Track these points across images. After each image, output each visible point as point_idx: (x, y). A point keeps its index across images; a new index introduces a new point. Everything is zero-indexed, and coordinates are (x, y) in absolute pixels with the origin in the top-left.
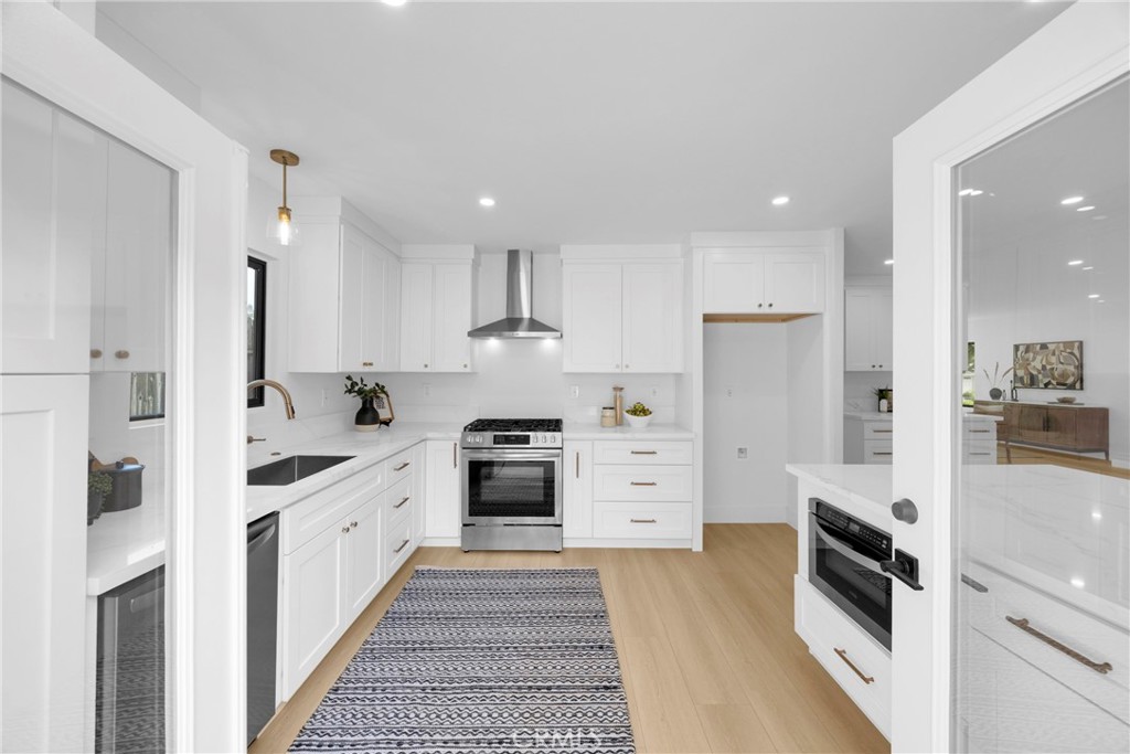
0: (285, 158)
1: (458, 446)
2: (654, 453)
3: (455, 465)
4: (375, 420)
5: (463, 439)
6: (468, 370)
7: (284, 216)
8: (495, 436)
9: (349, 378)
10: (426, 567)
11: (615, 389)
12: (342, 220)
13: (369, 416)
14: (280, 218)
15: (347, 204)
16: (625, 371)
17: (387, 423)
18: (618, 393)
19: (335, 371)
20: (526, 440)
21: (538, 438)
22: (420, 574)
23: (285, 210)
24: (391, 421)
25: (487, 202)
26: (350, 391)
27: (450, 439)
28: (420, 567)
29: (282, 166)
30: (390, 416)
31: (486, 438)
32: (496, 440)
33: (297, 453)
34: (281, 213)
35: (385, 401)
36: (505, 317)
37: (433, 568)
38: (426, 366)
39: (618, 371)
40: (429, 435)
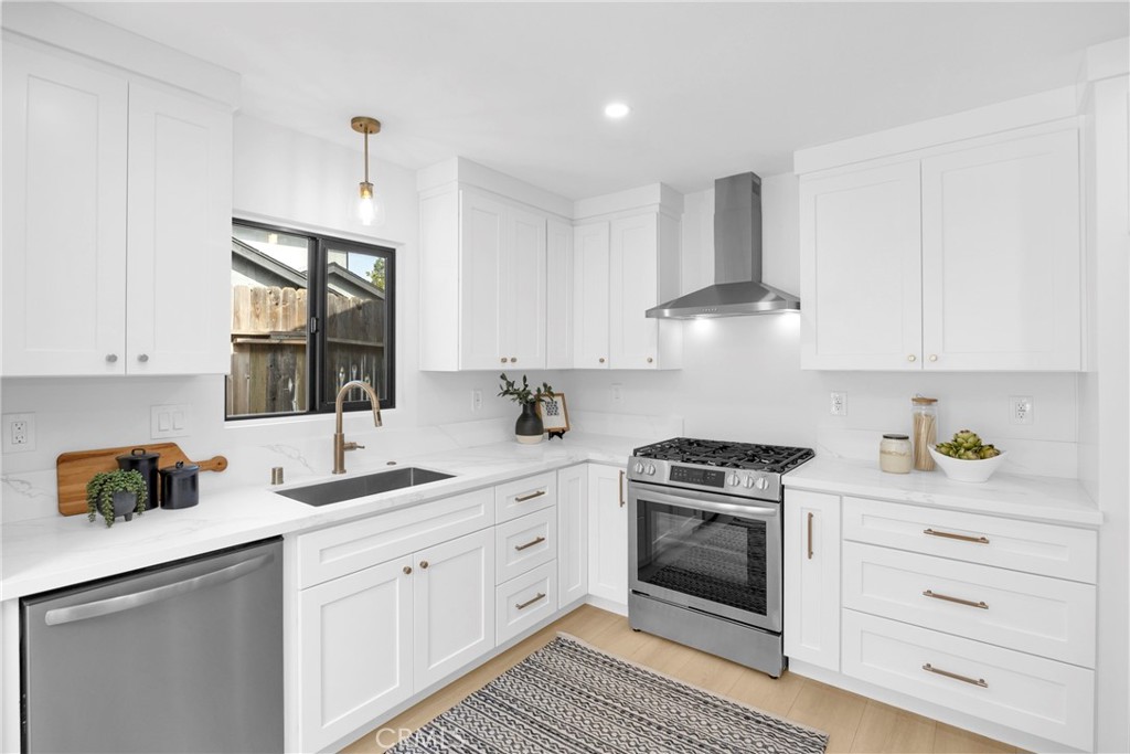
0: (366, 125)
1: (624, 476)
2: (983, 540)
3: (622, 503)
4: (537, 429)
5: (630, 467)
6: (654, 366)
7: (366, 192)
8: (673, 467)
9: (503, 377)
10: (570, 638)
11: (919, 401)
12: (462, 184)
13: (530, 424)
14: (363, 194)
15: (464, 162)
16: (929, 367)
17: (559, 434)
18: (923, 410)
19: (455, 370)
20: (719, 480)
21: (740, 480)
22: (559, 643)
23: (367, 186)
24: (564, 432)
25: (616, 111)
26: (506, 393)
27: (618, 465)
28: (564, 635)
29: (363, 135)
30: (564, 426)
31: (663, 469)
32: (676, 473)
33: (412, 466)
34: (362, 190)
35: (560, 405)
36: (712, 283)
37: (579, 641)
38: (602, 361)
39: (916, 367)
40: (592, 456)
